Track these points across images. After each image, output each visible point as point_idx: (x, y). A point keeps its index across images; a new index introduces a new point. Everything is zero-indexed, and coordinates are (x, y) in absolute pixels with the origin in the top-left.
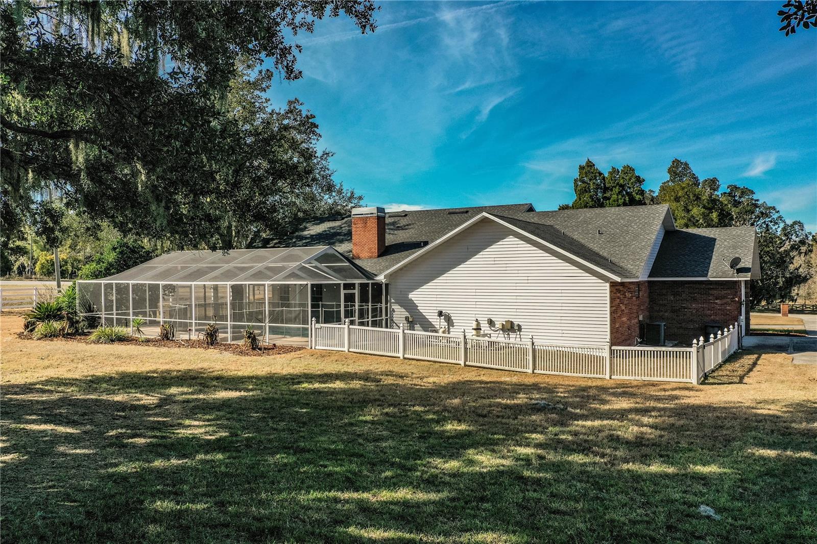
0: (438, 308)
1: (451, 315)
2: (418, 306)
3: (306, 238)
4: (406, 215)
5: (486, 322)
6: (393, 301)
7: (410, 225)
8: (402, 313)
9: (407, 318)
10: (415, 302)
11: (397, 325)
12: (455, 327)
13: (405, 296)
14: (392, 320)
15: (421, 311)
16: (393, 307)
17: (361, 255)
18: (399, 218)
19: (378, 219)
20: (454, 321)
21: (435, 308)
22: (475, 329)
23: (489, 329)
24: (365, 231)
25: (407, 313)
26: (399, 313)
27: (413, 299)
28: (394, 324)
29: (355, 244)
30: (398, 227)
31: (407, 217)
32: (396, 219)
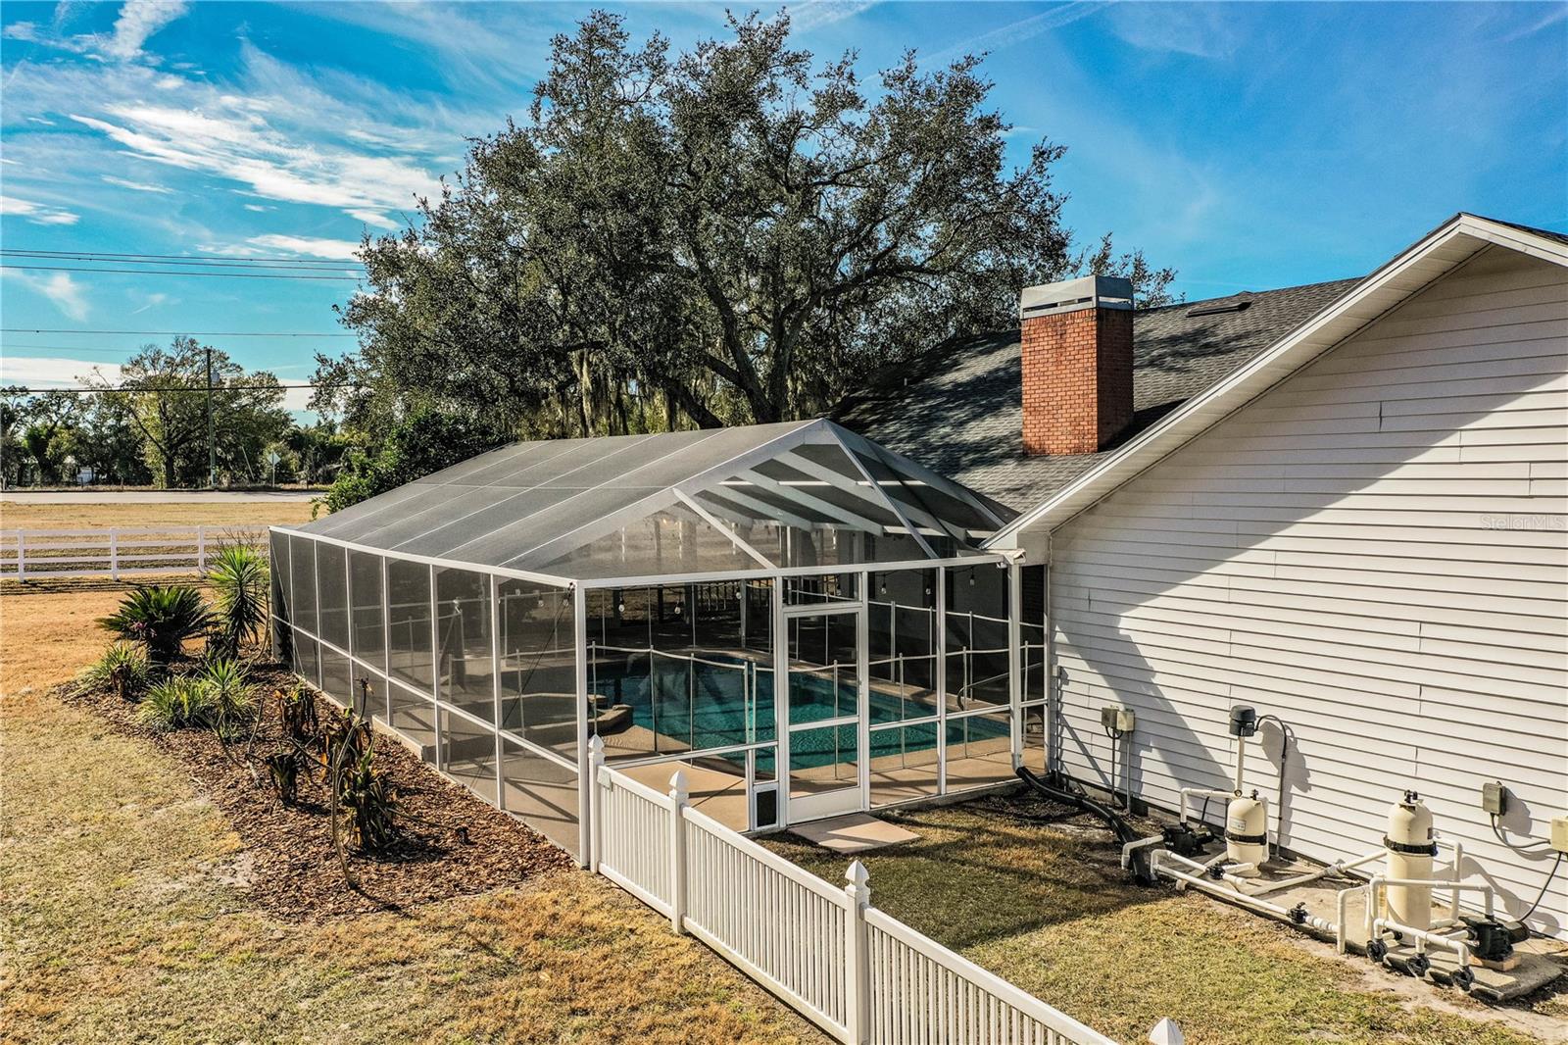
0: (1236, 692)
1: (1298, 732)
2: (1153, 672)
3: (941, 393)
4: (1244, 307)
5: (1479, 799)
6: (1060, 637)
7: (1247, 335)
8: (1094, 691)
9: (1108, 717)
10: (1143, 651)
11: (1076, 739)
12: (1314, 793)
13: (1107, 621)
14: (1058, 714)
15: (1167, 694)
16: (1062, 662)
17: (1051, 445)
18: (1218, 318)
19: (1099, 318)
20: (1310, 763)
21: (1224, 690)
22: (1396, 847)
23: (1490, 835)
24: (1058, 363)
25: (1111, 695)
26: (1084, 689)
27: (1135, 638)
28: (1066, 733)
29: (1034, 411)
30: (1207, 345)
31: (1248, 313)
32: (1210, 320)
